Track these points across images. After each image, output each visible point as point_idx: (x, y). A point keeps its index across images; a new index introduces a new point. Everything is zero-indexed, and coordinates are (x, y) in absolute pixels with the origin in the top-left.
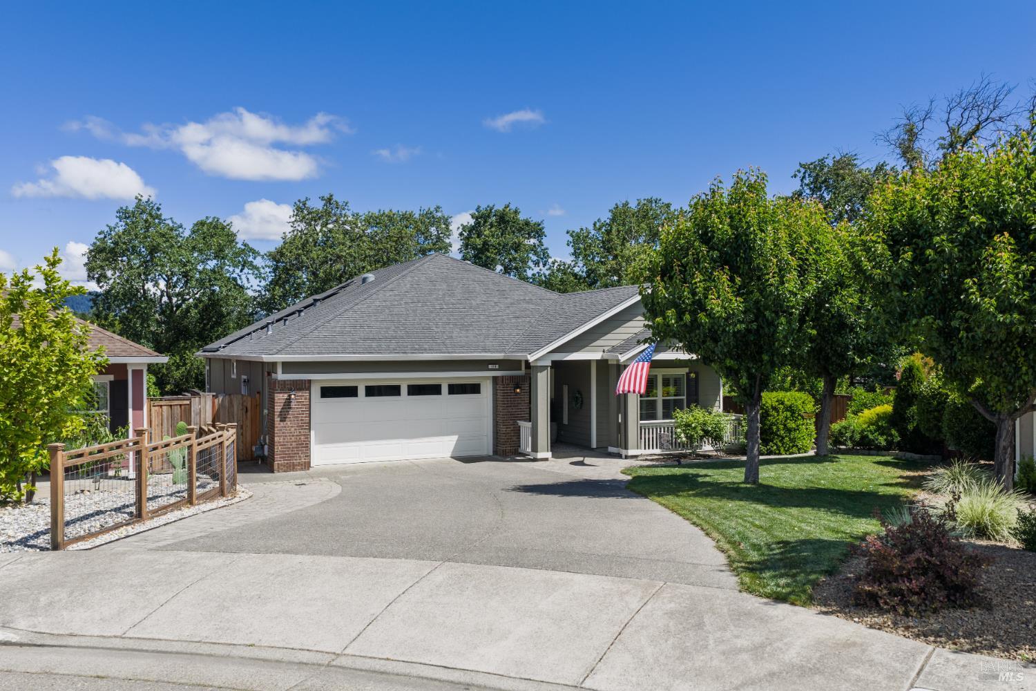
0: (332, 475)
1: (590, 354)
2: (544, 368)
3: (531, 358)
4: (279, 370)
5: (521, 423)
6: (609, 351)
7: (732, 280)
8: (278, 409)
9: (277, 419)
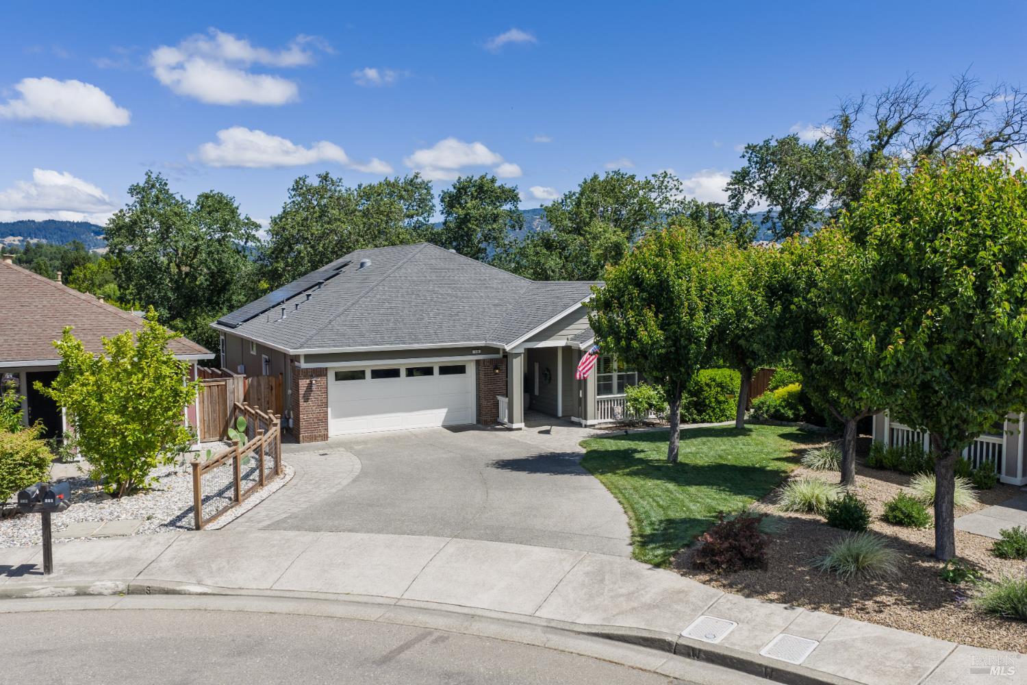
0: (347, 445)
1: (557, 342)
2: (518, 355)
3: (508, 348)
4: (302, 360)
5: (499, 398)
6: (572, 339)
7: (656, 315)
8: (302, 392)
9: (301, 400)
